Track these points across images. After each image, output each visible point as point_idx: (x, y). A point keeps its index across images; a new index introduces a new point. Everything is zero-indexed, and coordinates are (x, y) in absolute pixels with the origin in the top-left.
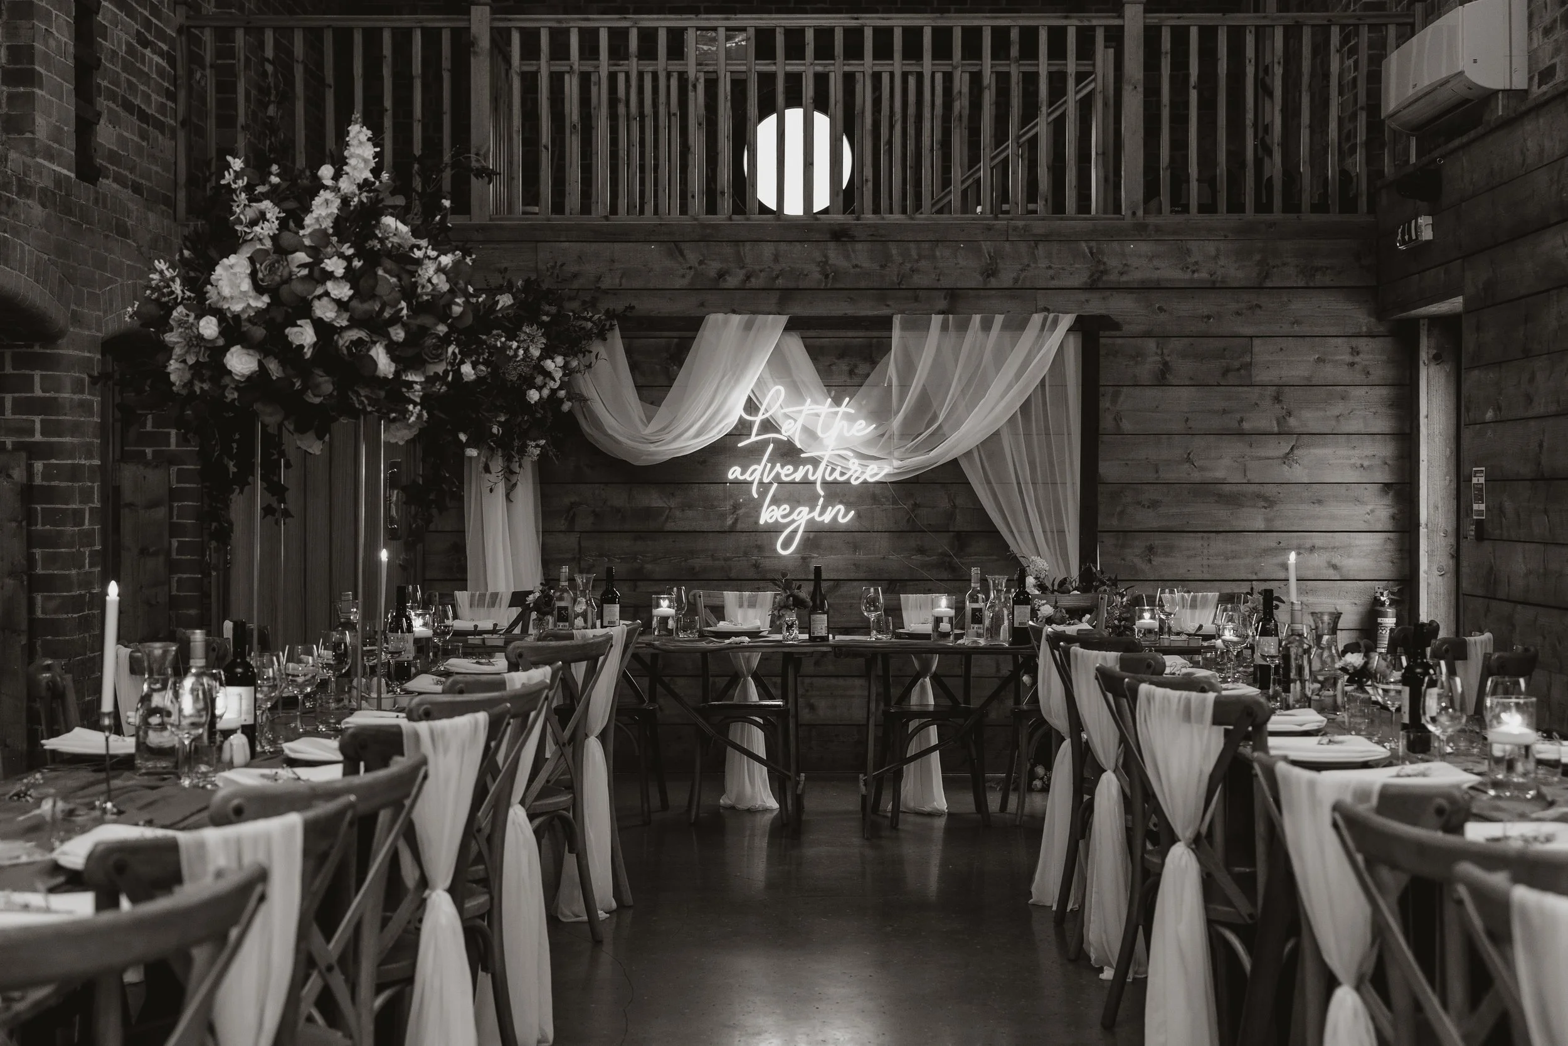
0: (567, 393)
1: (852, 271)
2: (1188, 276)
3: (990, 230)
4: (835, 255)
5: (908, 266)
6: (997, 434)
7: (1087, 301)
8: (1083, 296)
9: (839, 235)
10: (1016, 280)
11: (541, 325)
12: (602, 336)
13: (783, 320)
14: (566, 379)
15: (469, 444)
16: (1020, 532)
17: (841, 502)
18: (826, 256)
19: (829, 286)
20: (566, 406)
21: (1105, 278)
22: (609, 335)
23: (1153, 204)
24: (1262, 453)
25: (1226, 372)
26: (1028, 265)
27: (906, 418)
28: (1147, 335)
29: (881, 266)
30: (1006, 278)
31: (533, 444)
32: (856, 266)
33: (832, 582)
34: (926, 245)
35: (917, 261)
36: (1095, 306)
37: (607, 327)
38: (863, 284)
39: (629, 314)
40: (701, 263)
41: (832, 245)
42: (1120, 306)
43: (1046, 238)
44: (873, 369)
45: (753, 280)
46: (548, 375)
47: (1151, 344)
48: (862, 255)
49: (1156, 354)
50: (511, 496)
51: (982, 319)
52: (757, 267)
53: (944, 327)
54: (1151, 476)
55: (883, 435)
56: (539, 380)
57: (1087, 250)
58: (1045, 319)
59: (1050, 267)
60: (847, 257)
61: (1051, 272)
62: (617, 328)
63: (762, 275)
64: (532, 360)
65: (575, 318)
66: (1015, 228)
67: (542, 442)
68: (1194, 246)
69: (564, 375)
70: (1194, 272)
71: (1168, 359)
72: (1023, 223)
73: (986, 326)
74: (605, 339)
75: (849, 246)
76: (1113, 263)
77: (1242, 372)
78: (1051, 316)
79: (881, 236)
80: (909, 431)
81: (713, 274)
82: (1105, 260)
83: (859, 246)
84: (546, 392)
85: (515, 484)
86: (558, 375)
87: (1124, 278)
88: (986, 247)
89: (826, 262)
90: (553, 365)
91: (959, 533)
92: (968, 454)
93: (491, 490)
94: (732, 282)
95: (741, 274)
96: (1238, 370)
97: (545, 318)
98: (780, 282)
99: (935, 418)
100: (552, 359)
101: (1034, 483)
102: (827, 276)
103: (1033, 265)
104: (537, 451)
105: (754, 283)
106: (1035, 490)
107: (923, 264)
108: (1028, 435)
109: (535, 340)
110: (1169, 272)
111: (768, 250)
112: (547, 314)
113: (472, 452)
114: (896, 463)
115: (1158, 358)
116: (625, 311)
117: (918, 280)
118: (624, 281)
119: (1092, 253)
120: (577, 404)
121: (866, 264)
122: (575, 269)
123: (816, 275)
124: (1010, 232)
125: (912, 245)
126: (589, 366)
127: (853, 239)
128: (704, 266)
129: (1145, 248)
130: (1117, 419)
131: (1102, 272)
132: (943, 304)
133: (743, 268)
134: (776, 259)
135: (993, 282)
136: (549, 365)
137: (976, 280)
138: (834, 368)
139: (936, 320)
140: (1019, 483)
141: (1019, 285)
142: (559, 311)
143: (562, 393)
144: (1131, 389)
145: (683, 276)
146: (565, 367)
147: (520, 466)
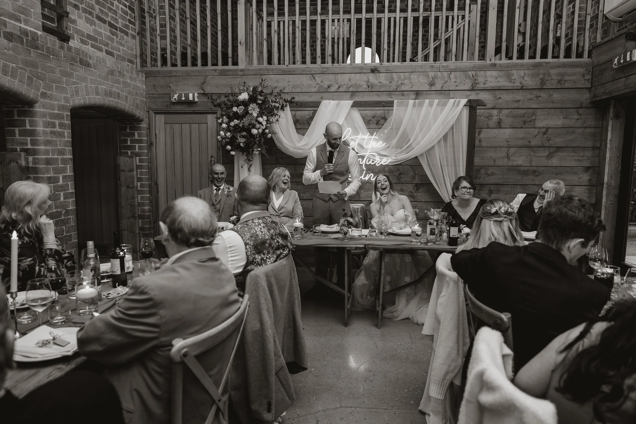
0: (269, 131)
1: (379, 84)
2: (512, 85)
3: (432, 67)
4: (372, 78)
5: (400, 82)
6: (433, 147)
7: (470, 95)
8: (469, 93)
9: (374, 70)
10: (442, 87)
11: (257, 104)
12: (283, 108)
13: (351, 102)
14: (269, 125)
15: (231, 150)
16: (440, 184)
17: (372, 172)
18: (369, 79)
19: (369, 90)
20: (269, 136)
21: (478, 86)
22: (285, 108)
23: (498, 56)
24: (538, 154)
25: (525, 122)
26: (447, 81)
27: (398, 141)
28: (494, 108)
29: (390, 82)
30: (438, 87)
31: (256, 150)
32: (380, 82)
33: (368, 202)
34: (408, 74)
35: (404, 80)
36: (474, 96)
37: (285, 106)
38: (382, 90)
39: (292, 100)
40: (322, 82)
41: (371, 74)
42: (484, 96)
43: (455, 70)
44: (385, 122)
45: (341, 88)
46: (260, 123)
47: (495, 112)
48: (382, 78)
49: (497, 116)
50: (250, 169)
51: (429, 101)
52: (343, 84)
53: (414, 105)
54: (492, 163)
55: (389, 147)
56: (258, 126)
57: (471, 75)
58: (455, 101)
59: (456, 82)
60: (377, 79)
61: (456, 84)
62: (288, 106)
63: (344, 86)
64: (253, 117)
65: (272, 102)
66: (443, 66)
67: (259, 149)
68: (514, 72)
69: (267, 123)
70: (514, 83)
71: (501, 118)
72: (446, 64)
73: (431, 105)
74: (284, 110)
75: (377, 74)
76: (481, 80)
77: (532, 123)
78: (458, 100)
79: (390, 71)
80: (399, 146)
81: (326, 86)
82: (478, 78)
83: (381, 75)
84: (260, 131)
85: (251, 165)
86: (264, 123)
87: (486, 86)
88: (431, 74)
89: (368, 81)
90: (262, 120)
91: (416, 184)
92: (422, 155)
93: (242, 167)
94: (333, 89)
95: (337, 86)
96: (531, 121)
97: (259, 102)
98: (351, 89)
99: (409, 140)
100: (262, 117)
101: (447, 166)
102: (369, 87)
103: (449, 81)
104: (257, 153)
105: (341, 89)
106: (448, 168)
107: (406, 81)
108: (446, 147)
109: (255, 110)
110: (504, 83)
111: (346, 77)
112: (260, 100)
113: (233, 153)
114: (394, 158)
115: (498, 117)
116: (291, 99)
117: (403, 88)
118: (293, 89)
119: (473, 76)
120: (273, 135)
121: (384, 82)
122: (275, 85)
123: (365, 86)
124: (441, 68)
125: (402, 74)
126: (277, 120)
127: (379, 72)
128: (322, 83)
129: (495, 73)
130: (480, 141)
131: (476, 83)
132: (414, 97)
133: (337, 84)
134: (350, 80)
135: (433, 88)
136: (260, 119)
137: (427, 88)
138: (371, 122)
139: (411, 102)
140: (441, 166)
141: (443, 89)
142: (265, 99)
143: (267, 131)
144: (486, 129)
145: (315, 87)
146: (268, 121)
147: (252, 158)
